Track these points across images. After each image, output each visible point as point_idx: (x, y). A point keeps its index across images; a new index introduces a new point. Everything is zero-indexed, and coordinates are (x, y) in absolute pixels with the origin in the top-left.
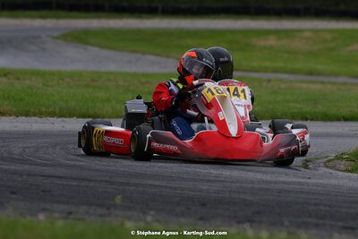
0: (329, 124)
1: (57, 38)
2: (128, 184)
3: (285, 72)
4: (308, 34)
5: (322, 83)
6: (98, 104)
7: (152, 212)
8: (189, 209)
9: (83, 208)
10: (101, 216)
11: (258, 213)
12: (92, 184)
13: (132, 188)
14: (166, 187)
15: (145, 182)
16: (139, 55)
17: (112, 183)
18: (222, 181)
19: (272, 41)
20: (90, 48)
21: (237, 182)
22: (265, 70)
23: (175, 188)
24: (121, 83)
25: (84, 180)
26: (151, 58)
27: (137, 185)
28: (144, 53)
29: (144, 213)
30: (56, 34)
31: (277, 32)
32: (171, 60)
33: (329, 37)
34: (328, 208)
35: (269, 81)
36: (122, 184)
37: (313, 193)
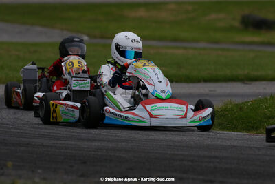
0: (191, 85)
3: (153, 39)
4: (172, 6)
5: (185, 48)
7: (40, 171)
8: (72, 166)
16: (28, 26)
19: (142, 13)
24: (13, 53)
28: (32, 25)
29: (33, 171)
31: (146, 5)
32: (56, 31)
33: (190, 8)
34: (190, 163)
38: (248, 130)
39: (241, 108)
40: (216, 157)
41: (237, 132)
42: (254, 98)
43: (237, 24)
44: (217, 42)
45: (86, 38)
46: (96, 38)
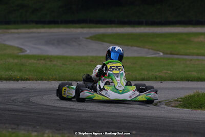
1: (87, 38)
16: (129, 47)
20: (105, 43)
22: (193, 54)
26: (135, 48)
28: (132, 46)
30: (88, 36)
35: (191, 60)
45: (161, 54)
46: (167, 54)
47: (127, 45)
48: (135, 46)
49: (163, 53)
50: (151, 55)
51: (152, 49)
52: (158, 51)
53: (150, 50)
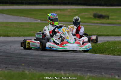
2: (22, 58)
3: (63, 21)
4: (69, 10)
6: (9, 32)
7: (31, 67)
8: (41, 65)
9: (10, 66)
10: (16, 68)
11: (62, 66)
12: (11, 58)
13: (23, 59)
14: (33, 58)
15: (27, 57)
17: (17, 57)
18: (50, 56)
19: (59, 12)
20: (4, 15)
21: (54, 56)
23: (36, 59)
24: (15, 25)
25: (8, 56)
26: (22, 17)
27: (24, 58)
28: (20, 16)
29: (28, 67)
31: (60, 9)
32: (29, 18)
33: (75, 11)
34: (82, 65)
36: (20, 58)
37: (77, 60)
38: (100, 53)
39: (97, 46)
40: (90, 62)
41: (96, 54)
42: (102, 42)
43: (92, 16)
44: (85, 23)
45: (39, 21)
46: (42, 21)
47: (18, 16)
48: (22, 16)
49: (40, 20)
50: (33, 21)
51: (32, 18)
52: (36, 19)
53: (32, 19)
